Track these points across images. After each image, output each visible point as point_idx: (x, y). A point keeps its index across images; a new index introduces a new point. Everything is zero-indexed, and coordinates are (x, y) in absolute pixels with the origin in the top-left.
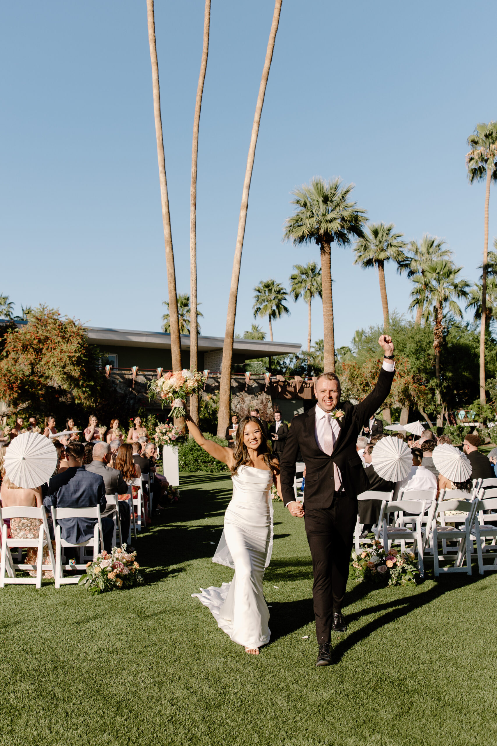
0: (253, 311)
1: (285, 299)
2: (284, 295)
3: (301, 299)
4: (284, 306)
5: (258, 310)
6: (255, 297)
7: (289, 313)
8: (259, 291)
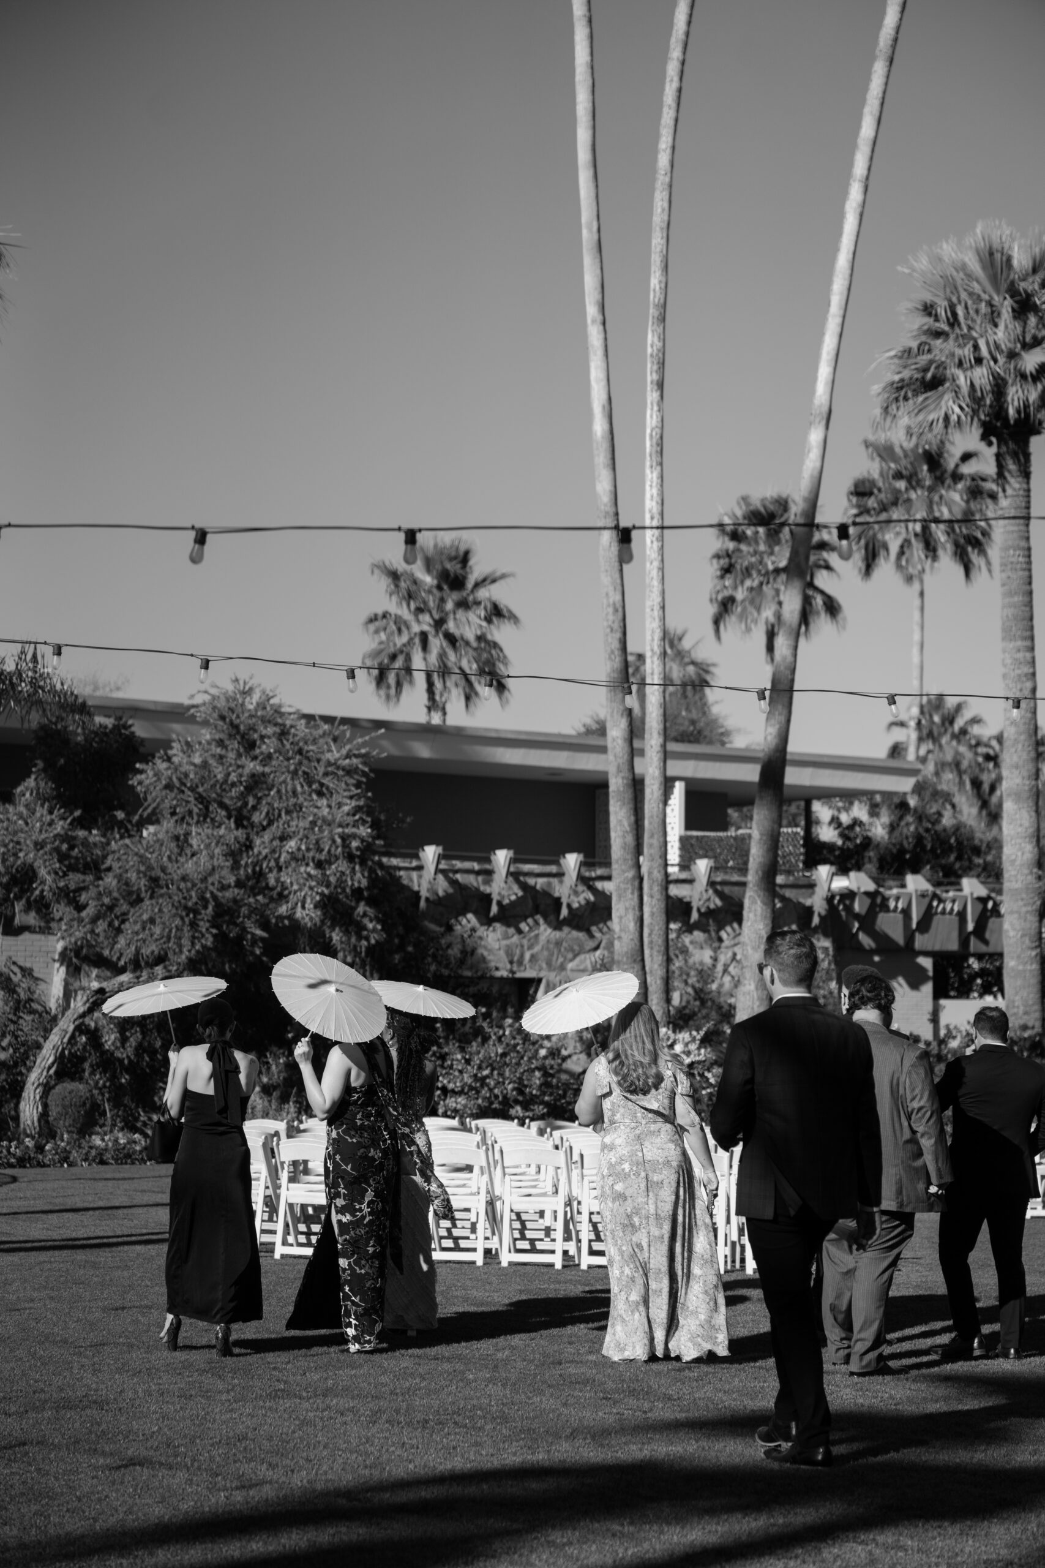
0: (712, 610)
1: (828, 567)
2: (825, 554)
3: (885, 568)
4: (822, 592)
5: (726, 605)
6: (718, 556)
7: (840, 617)
8: (735, 536)
